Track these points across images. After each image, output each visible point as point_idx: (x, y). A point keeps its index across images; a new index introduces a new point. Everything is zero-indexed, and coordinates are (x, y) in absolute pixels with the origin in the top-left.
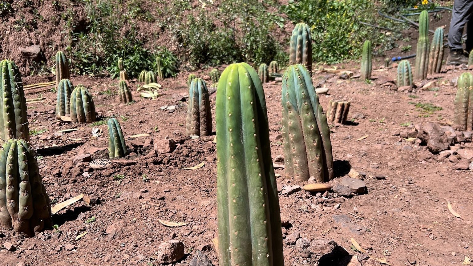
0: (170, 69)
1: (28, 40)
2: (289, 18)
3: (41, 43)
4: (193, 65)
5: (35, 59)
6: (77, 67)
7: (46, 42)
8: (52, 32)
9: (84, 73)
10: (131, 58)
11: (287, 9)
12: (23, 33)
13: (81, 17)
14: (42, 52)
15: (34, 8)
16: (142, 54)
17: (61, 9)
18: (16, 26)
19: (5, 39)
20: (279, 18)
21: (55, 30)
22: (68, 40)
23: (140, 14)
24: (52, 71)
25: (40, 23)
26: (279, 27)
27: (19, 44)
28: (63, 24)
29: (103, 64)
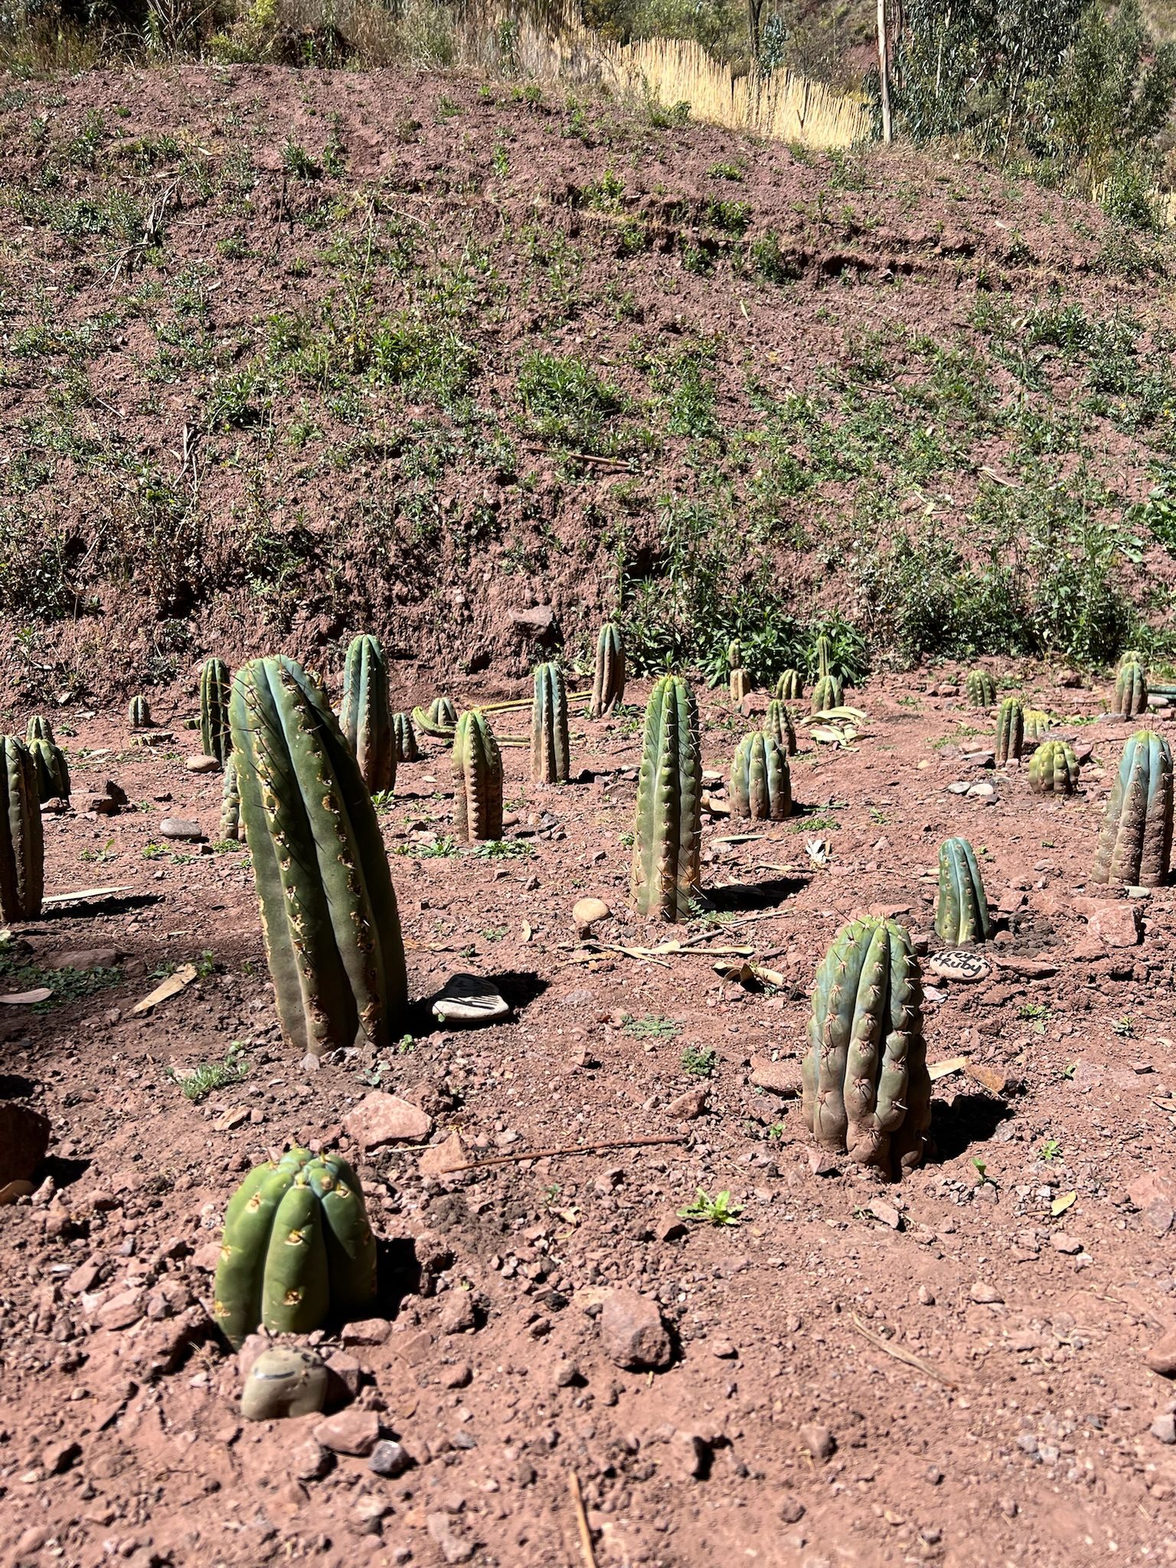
0: (851, 667)
1: (528, 594)
2: (1154, 537)
3: (554, 602)
4: (906, 655)
5: (541, 639)
6: (631, 658)
7: (564, 600)
8: (578, 575)
9: (646, 673)
10: (757, 639)
11: (1150, 514)
12: (518, 579)
13: (643, 541)
14: (557, 620)
15: (542, 521)
16: (782, 630)
17: (600, 523)
18: (505, 563)
19: (480, 591)
20: (1130, 537)
21: (586, 570)
22: (612, 594)
23: (777, 533)
24: (576, 667)
25: (554, 555)
26: (1131, 561)
27: (509, 604)
28: (603, 557)
29: (687, 650)
